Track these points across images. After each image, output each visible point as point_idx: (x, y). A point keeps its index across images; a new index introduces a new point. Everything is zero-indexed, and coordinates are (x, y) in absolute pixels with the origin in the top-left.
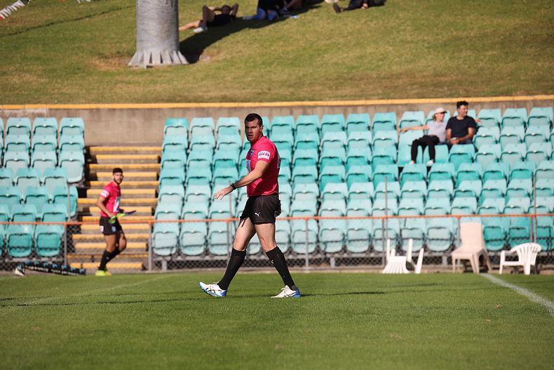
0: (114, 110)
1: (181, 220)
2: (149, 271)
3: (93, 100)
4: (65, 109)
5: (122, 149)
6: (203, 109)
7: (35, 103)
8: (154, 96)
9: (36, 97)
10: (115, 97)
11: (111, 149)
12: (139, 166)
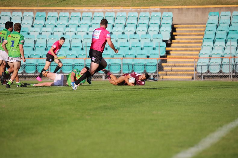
0: (189, 8)
1: (211, 57)
2: (194, 80)
3: (180, 4)
4: (168, 8)
5: (189, 26)
6: (229, 8)
7: (155, 6)
8: (208, 2)
9: (156, 3)
10: (190, 3)
11: (185, 26)
12: (196, 33)
